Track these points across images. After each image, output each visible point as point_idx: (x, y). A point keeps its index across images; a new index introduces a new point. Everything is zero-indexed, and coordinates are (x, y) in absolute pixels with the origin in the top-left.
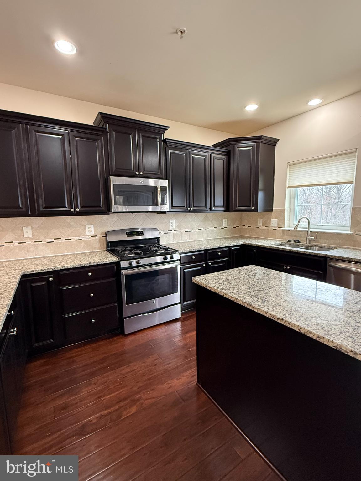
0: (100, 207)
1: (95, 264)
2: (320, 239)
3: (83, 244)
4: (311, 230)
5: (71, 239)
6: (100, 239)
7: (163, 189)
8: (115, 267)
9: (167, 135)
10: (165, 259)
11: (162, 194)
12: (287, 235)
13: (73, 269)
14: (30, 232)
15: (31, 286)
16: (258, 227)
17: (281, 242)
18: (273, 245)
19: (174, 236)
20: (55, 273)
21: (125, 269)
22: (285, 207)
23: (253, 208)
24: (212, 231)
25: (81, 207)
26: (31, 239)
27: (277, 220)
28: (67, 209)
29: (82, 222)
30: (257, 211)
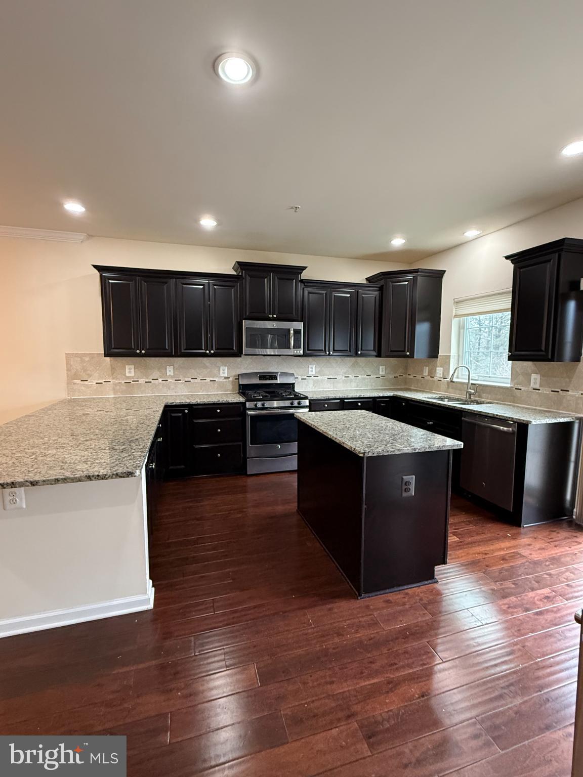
0: (233, 349)
1: (223, 402)
2: (483, 393)
3: (216, 385)
4: (471, 382)
5: (205, 380)
6: (233, 381)
7: (297, 332)
8: (242, 408)
9: (305, 275)
10: (292, 404)
11: (296, 337)
12: (452, 388)
13: (205, 404)
14: (172, 371)
15: (171, 415)
16: (424, 377)
17: (438, 396)
18: (425, 398)
19: (314, 382)
20: (190, 406)
21: (250, 409)
22: (450, 353)
23: (408, 353)
24: (364, 379)
25: (216, 349)
26: (172, 377)
27: (442, 368)
28: (204, 351)
29: (217, 363)
30: (413, 357)
